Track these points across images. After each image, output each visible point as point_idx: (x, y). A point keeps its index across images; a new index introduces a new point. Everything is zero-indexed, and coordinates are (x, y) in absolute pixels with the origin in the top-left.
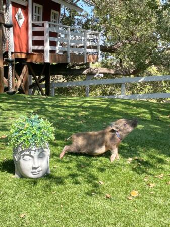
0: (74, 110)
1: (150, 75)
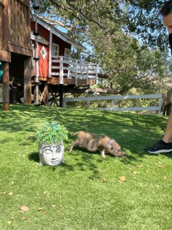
0: (79, 118)
1: (131, 94)
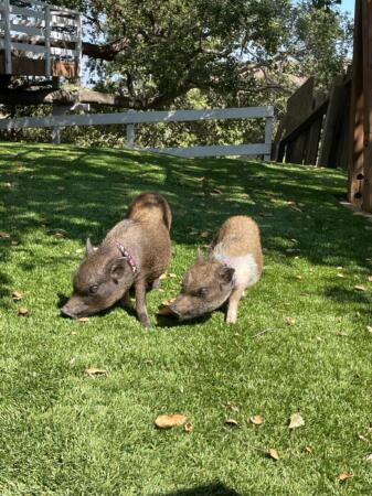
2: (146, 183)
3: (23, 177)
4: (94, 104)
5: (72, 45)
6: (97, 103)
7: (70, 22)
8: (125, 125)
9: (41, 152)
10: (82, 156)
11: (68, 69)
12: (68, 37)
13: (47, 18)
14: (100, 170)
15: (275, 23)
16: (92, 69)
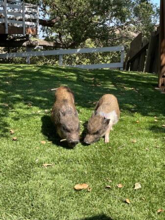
2: (68, 81)
3: (13, 79)
4: (44, 46)
5: (34, 21)
6: (46, 46)
7: (34, 10)
8: (59, 56)
9: (22, 68)
10: (40, 69)
11: (33, 31)
12: (32, 17)
13: (23, 9)
14: (48, 75)
15: (124, 9)
16: (44, 31)
